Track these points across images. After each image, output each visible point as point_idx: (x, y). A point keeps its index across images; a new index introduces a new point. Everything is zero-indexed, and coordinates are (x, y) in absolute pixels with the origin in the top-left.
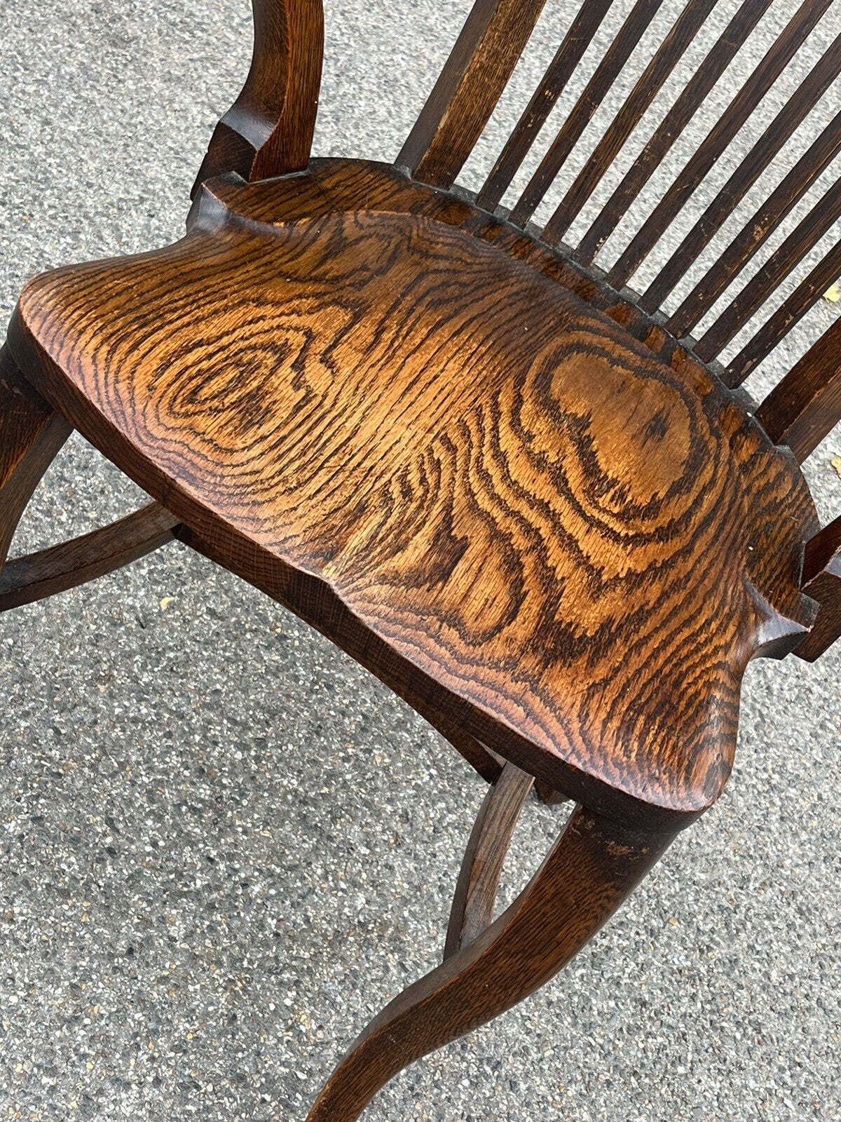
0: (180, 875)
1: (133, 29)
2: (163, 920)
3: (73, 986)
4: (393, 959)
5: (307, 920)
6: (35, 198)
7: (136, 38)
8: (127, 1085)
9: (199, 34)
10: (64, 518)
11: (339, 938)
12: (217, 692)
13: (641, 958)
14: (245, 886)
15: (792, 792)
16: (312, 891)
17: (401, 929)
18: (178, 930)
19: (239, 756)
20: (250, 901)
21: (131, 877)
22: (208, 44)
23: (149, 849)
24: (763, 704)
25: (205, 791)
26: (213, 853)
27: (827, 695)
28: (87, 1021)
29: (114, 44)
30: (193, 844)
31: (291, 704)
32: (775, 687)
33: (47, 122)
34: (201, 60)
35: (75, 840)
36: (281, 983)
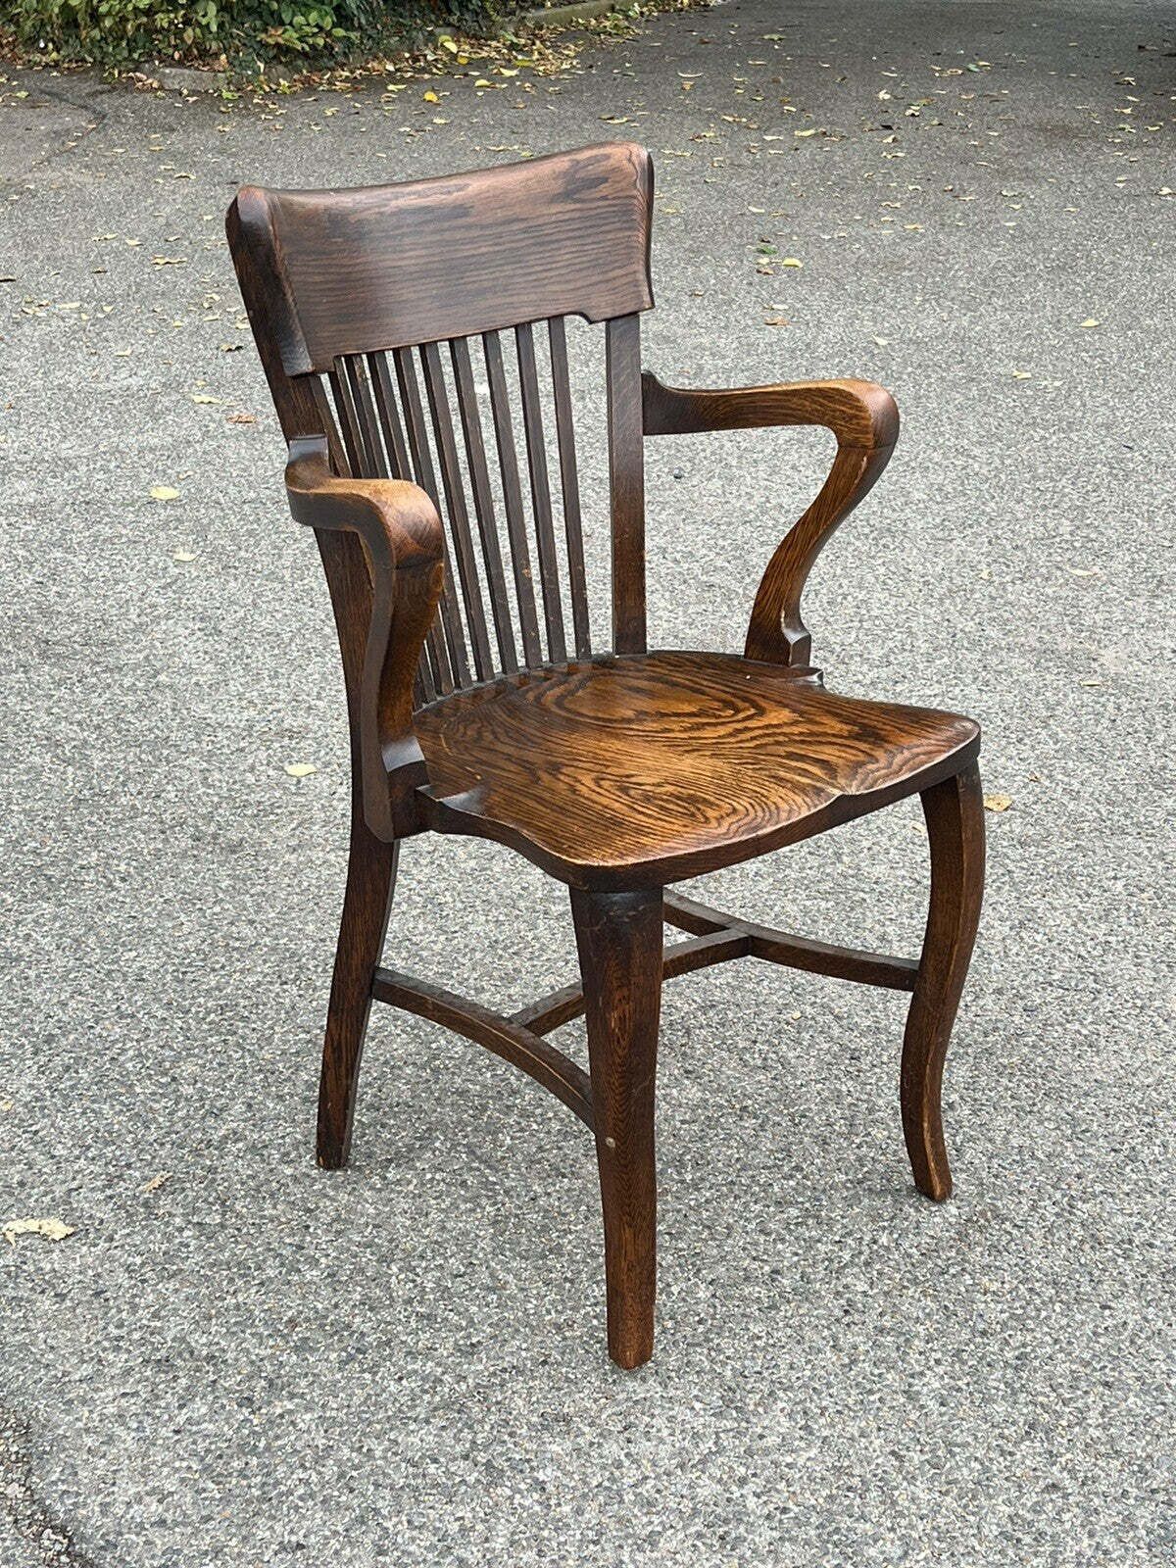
0: (831, 1260)
1: (234, 836)
2: (846, 1287)
3: (833, 1347)
4: (1008, 1226)
5: (932, 1237)
6: (300, 967)
7: (242, 840)
8: (922, 1374)
9: (279, 811)
10: (535, 1126)
11: (962, 1236)
12: (738, 1160)
13: (1158, 1142)
14: (875, 1242)
15: (1157, 1004)
16: (918, 1222)
17: (994, 1210)
18: (862, 1287)
19: (792, 1183)
20: (887, 1249)
21: (802, 1277)
22: (292, 813)
23: (795, 1259)
24: (1086, 967)
25: (794, 1212)
26: (837, 1238)
27: (1120, 939)
28: (862, 1358)
29: (234, 852)
30: (819, 1241)
31: (791, 1139)
32: (1084, 953)
33: (251, 922)
34: (299, 825)
35: (747, 1279)
36: (954, 1276)
